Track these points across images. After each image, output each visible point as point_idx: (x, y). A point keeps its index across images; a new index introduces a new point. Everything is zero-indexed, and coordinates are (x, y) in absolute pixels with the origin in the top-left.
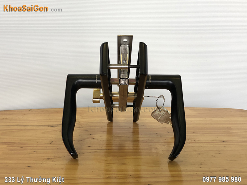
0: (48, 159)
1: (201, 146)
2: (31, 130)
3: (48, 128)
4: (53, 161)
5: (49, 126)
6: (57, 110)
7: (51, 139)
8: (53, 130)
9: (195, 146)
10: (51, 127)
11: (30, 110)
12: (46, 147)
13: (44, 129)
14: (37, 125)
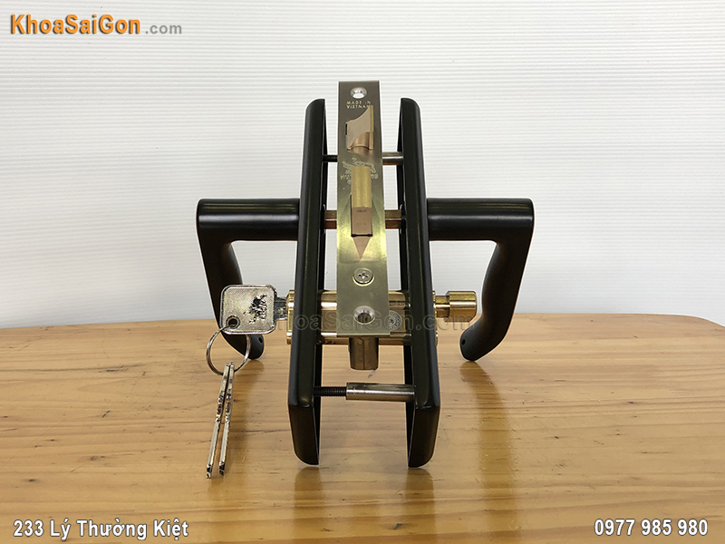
0: (92, 459)
1: (563, 415)
2: (47, 380)
3: (99, 375)
4: (106, 465)
5: (100, 369)
6: (129, 327)
7: (105, 404)
8: (113, 380)
9: (543, 416)
10: (109, 373)
11: (47, 328)
12: (90, 426)
13: (87, 378)
14: (67, 367)
